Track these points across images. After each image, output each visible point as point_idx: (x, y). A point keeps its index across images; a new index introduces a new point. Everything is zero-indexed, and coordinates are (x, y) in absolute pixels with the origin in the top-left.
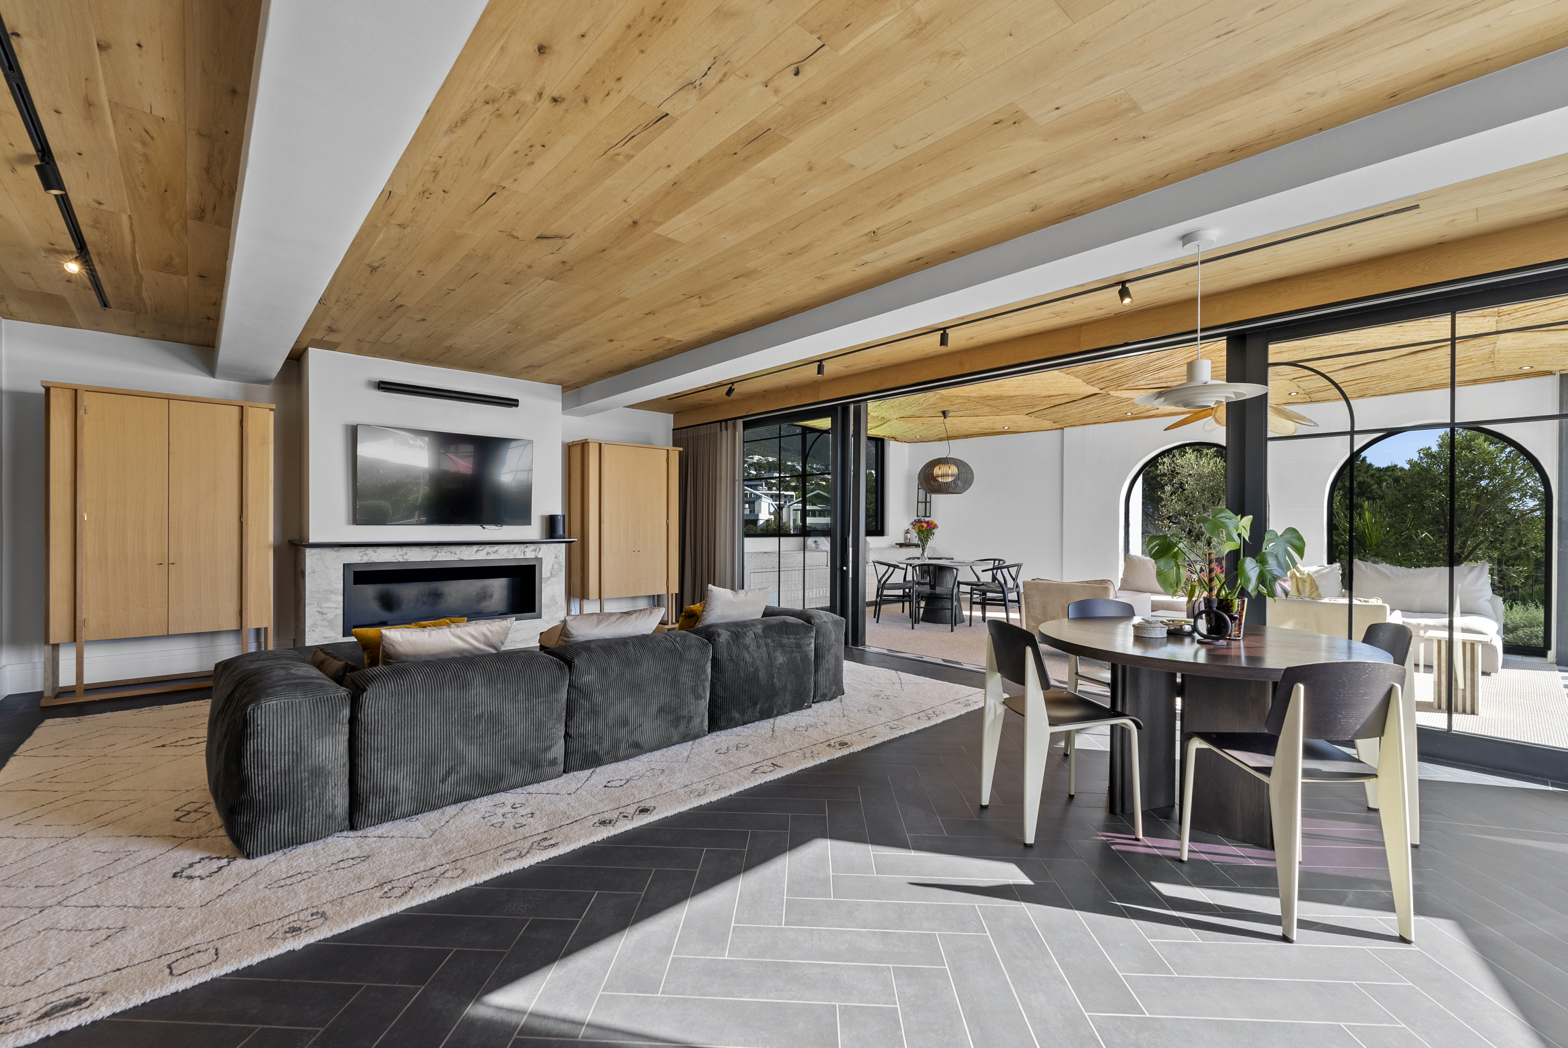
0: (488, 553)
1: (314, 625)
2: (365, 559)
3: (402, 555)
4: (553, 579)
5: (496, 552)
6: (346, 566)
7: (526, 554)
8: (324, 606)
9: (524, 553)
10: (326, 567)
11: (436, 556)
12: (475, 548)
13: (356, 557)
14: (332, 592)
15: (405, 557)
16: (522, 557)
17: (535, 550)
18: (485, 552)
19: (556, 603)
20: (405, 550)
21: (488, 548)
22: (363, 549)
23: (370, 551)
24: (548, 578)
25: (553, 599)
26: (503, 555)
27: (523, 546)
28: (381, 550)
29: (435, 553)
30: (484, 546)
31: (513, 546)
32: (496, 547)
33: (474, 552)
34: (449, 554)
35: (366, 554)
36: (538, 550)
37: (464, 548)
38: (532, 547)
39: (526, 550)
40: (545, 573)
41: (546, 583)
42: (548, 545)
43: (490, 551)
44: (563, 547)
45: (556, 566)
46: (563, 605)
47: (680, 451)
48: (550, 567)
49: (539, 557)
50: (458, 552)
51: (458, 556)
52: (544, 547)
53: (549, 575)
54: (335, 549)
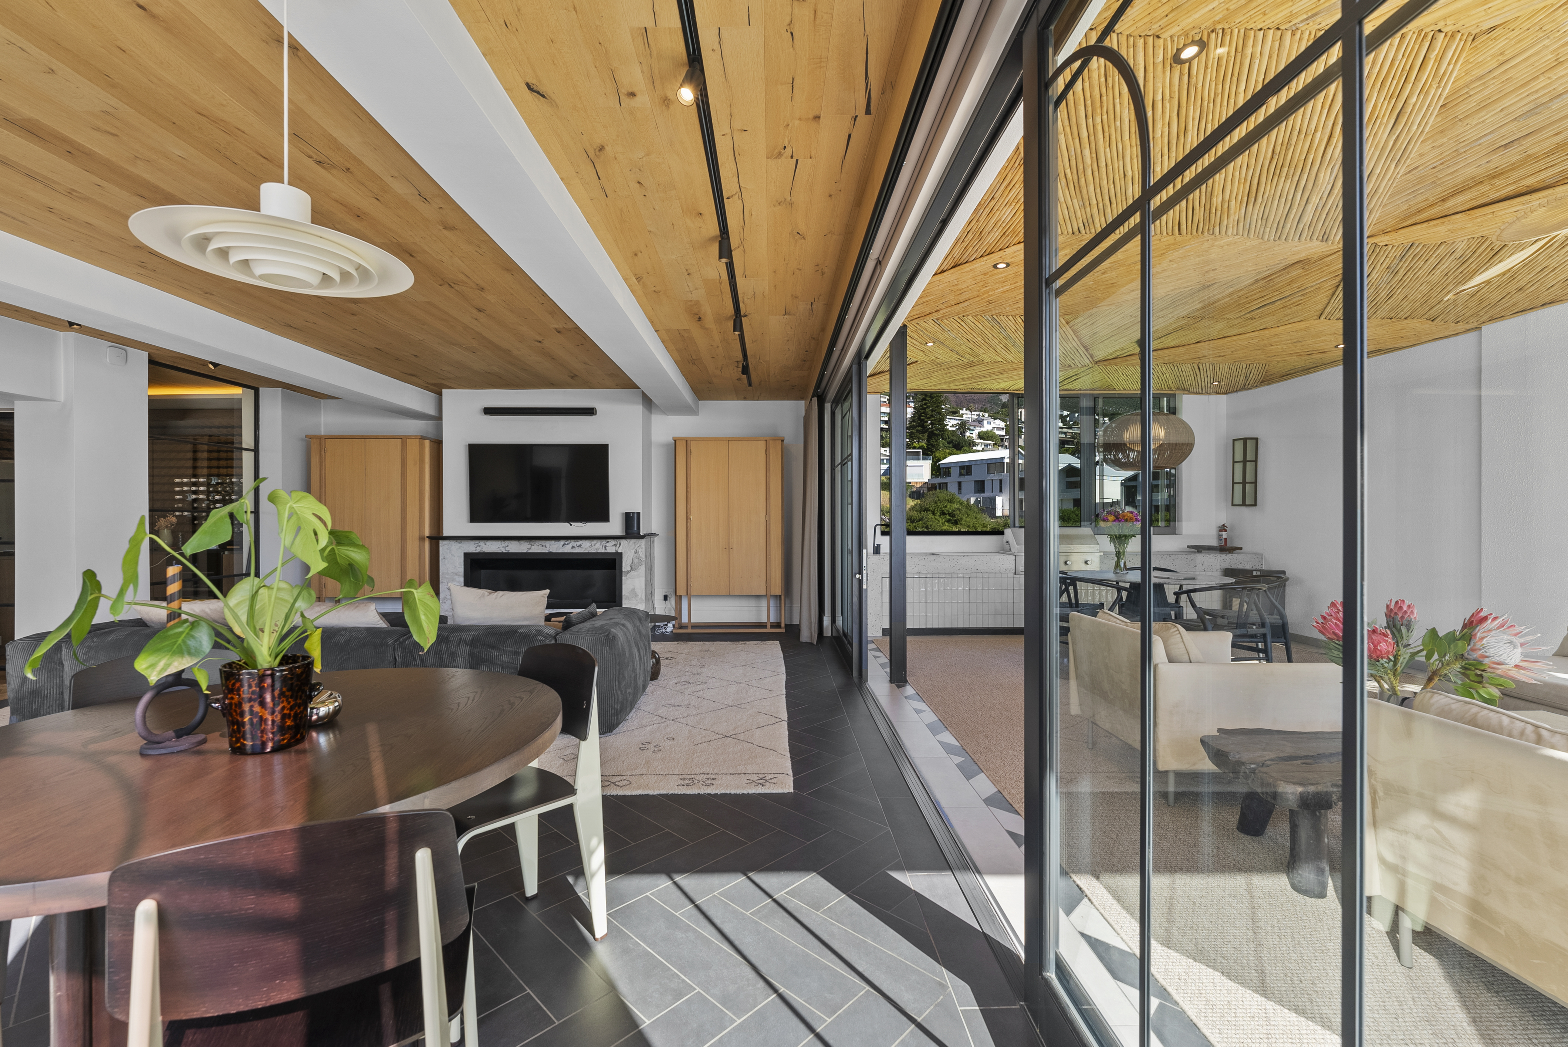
0: (573, 547)
1: (445, 598)
2: (478, 550)
3: (505, 547)
4: (633, 573)
5: (580, 546)
6: (466, 555)
7: (610, 548)
9: (605, 548)
10: (452, 555)
11: (530, 548)
12: (562, 542)
13: (472, 548)
14: (456, 574)
15: (507, 549)
16: (603, 551)
17: (615, 545)
18: (570, 546)
19: (636, 595)
20: (507, 543)
21: (573, 543)
22: (477, 542)
23: (482, 543)
24: (628, 572)
25: (633, 591)
26: (586, 549)
27: (604, 542)
28: (489, 543)
29: (530, 546)
30: (569, 541)
31: (595, 541)
32: (580, 542)
33: (561, 546)
34: (540, 547)
35: (479, 546)
36: (618, 546)
37: (553, 542)
38: (613, 542)
39: (607, 544)
40: (626, 567)
41: (626, 576)
42: (628, 540)
43: (575, 545)
44: (642, 542)
45: (636, 561)
46: (644, 598)
47: (783, 441)
48: (630, 562)
49: (619, 551)
50: (548, 546)
51: (548, 549)
52: (624, 542)
53: (629, 569)
54: (459, 541)
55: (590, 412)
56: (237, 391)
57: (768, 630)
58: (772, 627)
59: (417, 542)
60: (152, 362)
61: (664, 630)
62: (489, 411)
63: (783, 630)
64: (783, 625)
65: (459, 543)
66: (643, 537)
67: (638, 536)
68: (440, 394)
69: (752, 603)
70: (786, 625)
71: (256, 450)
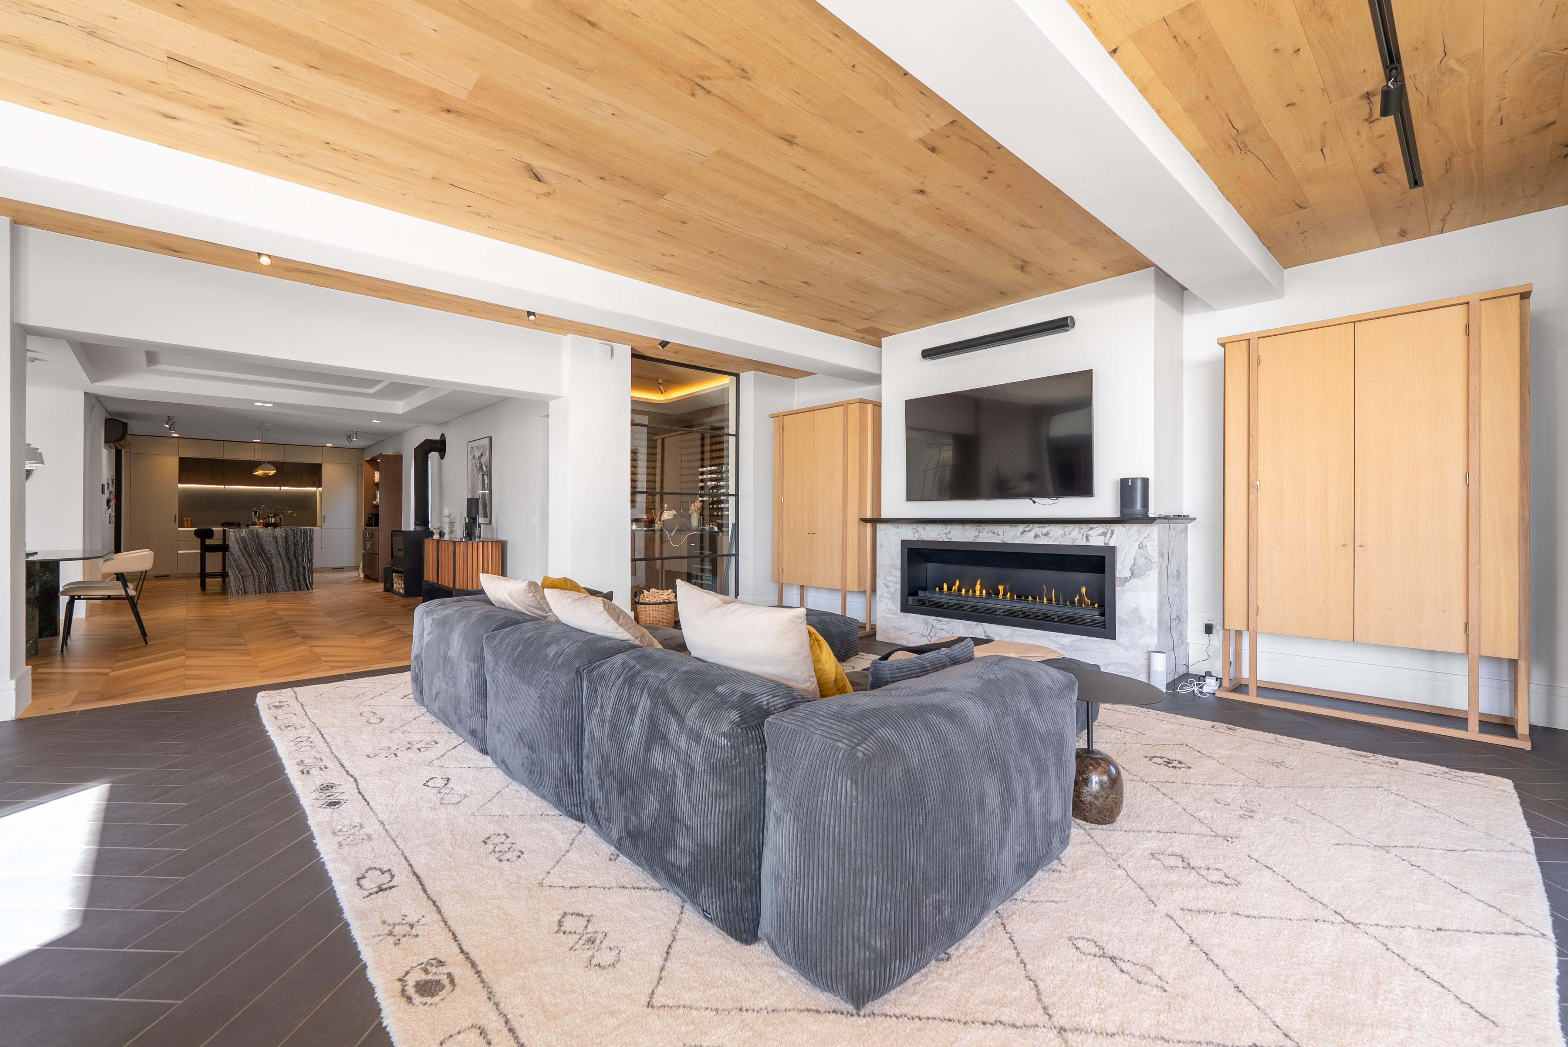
0: (1036, 536)
1: (882, 596)
2: (916, 536)
4: (1134, 581)
5: (1047, 534)
6: (903, 542)
7: (1096, 538)
8: (888, 579)
9: (1087, 537)
10: (890, 542)
12: (1021, 528)
13: (911, 533)
14: (893, 567)
15: (948, 535)
16: (1084, 543)
17: (1104, 534)
18: (1032, 534)
19: (1141, 621)
20: (949, 528)
21: (1037, 529)
22: (915, 526)
23: (920, 527)
24: (1126, 580)
25: (1136, 615)
26: (1056, 539)
27: (1085, 528)
28: (929, 528)
29: (977, 533)
30: (1031, 526)
31: (1070, 527)
32: (1047, 528)
33: (1019, 534)
34: (991, 534)
35: (917, 532)
36: (1109, 534)
37: (1007, 528)
38: (1100, 529)
39: (1090, 533)
40: (1122, 568)
41: (1122, 585)
42: (1127, 526)
43: (1039, 533)
44: (1154, 530)
45: (1141, 561)
46: (1155, 625)
47: (1525, 296)
48: (1129, 562)
49: (1111, 544)
50: (1001, 533)
51: (1000, 537)
52: (1118, 529)
53: (1129, 574)
54: (896, 525)
55: (1062, 324)
56: (726, 381)
57: (1473, 733)
58: (1487, 725)
59: (856, 526)
60: (635, 355)
61: (1196, 689)
62: (929, 354)
63: (1527, 746)
64: (1523, 729)
65: (897, 527)
66: (1152, 521)
67: (1145, 519)
68: (879, 345)
69: (1421, 663)
70: (1532, 728)
71: (737, 435)
